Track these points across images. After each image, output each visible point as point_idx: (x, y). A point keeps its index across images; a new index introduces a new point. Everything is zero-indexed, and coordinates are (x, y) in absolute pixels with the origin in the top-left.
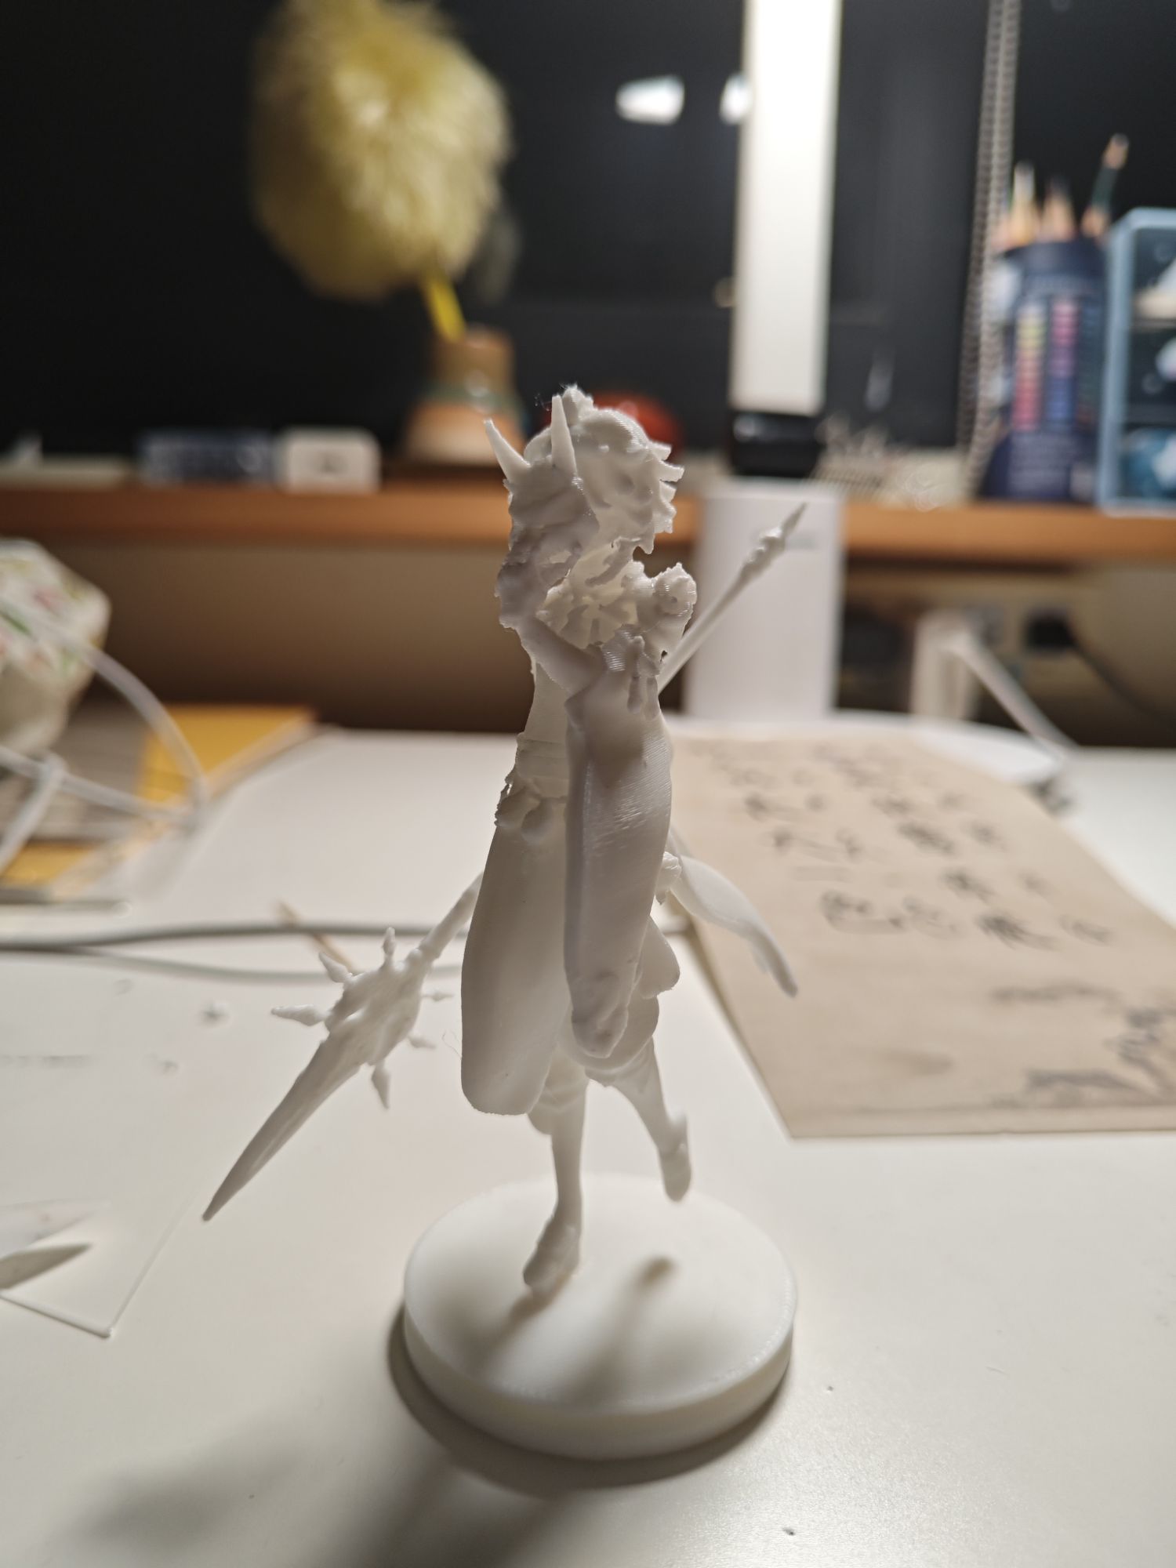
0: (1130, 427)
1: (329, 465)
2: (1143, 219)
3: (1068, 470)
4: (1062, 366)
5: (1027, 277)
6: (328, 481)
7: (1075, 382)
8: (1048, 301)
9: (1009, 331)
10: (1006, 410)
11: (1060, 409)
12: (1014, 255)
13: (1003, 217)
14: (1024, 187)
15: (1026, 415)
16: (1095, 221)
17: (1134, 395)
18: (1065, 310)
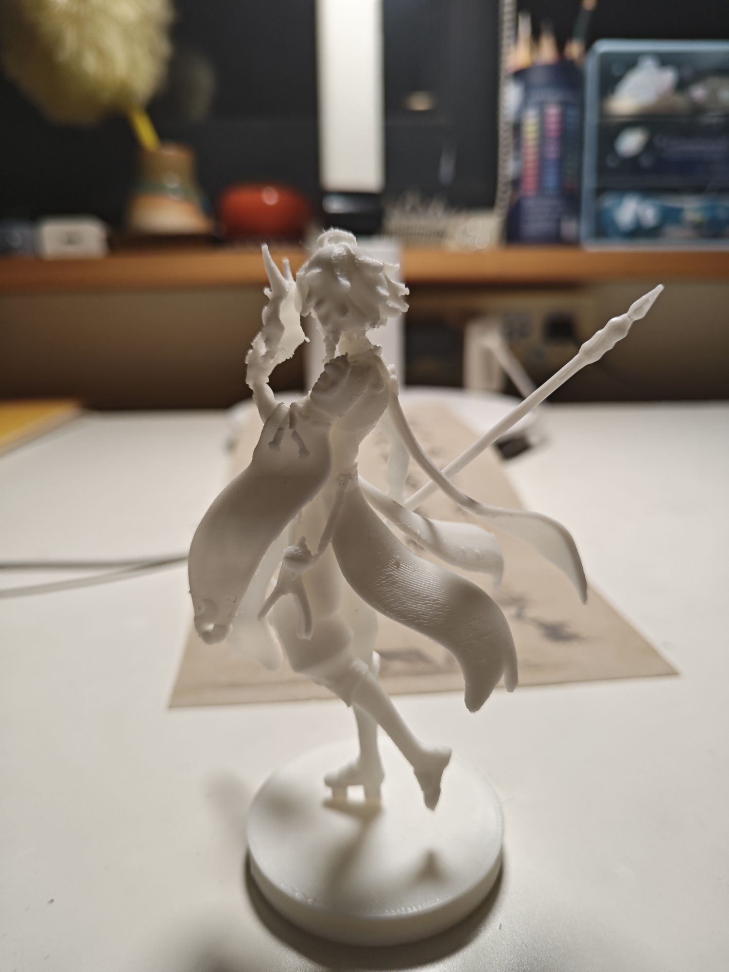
0: (600, 191)
1: (71, 240)
2: (604, 46)
3: (559, 221)
4: (552, 151)
5: (528, 90)
6: (72, 251)
7: (561, 161)
8: (541, 107)
9: (517, 128)
10: (516, 183)
11: (551, 180)
12: (520, 75)
13: (512, 48)
14: (525, 27)
15: (529, 186)
16: (574, 49)
17: (602, 169)
18: (553, 111)
